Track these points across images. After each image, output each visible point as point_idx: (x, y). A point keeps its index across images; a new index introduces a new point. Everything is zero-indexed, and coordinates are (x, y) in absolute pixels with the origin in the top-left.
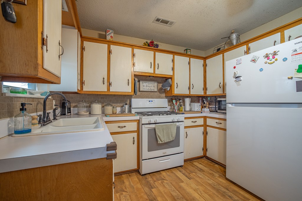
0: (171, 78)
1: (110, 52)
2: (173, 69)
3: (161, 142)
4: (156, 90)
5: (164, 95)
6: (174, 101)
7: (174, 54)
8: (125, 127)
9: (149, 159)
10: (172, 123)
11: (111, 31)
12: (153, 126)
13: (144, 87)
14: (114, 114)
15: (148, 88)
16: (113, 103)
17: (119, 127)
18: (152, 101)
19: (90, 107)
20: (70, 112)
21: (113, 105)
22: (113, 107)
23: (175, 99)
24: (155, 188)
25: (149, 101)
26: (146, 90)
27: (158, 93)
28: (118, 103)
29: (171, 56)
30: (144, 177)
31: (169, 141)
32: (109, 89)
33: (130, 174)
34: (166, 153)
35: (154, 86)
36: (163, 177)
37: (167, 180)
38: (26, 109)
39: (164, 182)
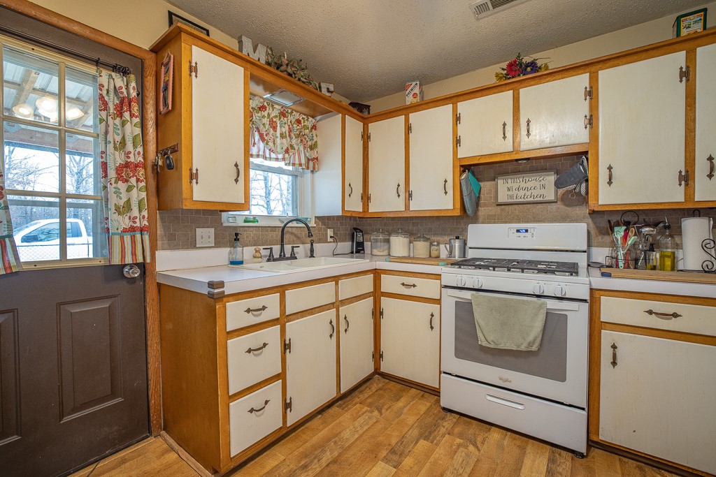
0: (586, 153)
1: (408, 129)
2: (592, 121)
3: (485, 344)
4: (551, 197)
5: (584, 211)
6: (619, 232)
7: (593, 69)
8: (414, 286)
9: (456, 376)
10: (535, 299)
11: (414, 83)
12: (467, 295)
13: (510, 193)
14: (434, 258)
15: (521, 193)
16: (434, 235)
17: (403, 284)
18: (527, 231)
19: (388, 241)
20: (363, 250)
21: (433, 238)
22: (431, 244)
23: (627, 224)
24: (432, 442)
25: (518, 231)
26: (515, 200)
27: (560, 205)
28: (445, 235)
29: (583, 80)
31: (514, 348)
32: (407, 206)
33: (427, 395)
34: (506, 381)
35: (543, 186)
36: (479, 439)
37: (479, 450)
38: (238, 240)
39: (466, 447)
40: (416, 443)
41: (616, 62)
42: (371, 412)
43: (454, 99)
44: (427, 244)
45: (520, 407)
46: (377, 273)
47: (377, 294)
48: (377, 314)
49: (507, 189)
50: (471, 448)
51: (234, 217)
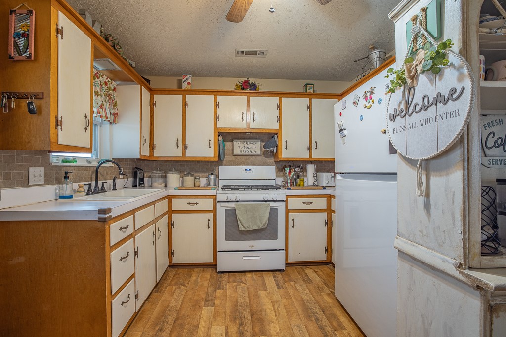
0: (277, 134)
1: (185, 104)
2: (280, 119)
3: (243, 229)
4: (259, 153)
5: (272, 160)
6: (287, 170)
7: (281, 96)
8: (197, 204)
9: (227, 251)
10: (264, 203)
11: (188, 76)
12: (232, 205)
13: (240, 149)
14: (196, 186)
15: (245, 150)
16: (196, 172)
17: (189, 204)
18: (250, 170)
19: (165, 177)
20: (143, 183)
21: (196, 174)
22: (195, 178)
23: (290, 166)
24: (223, 289)
25: (246, 170)
26: (243, 153)
27: (263, 157)
28: (203, 172)
29: (276, 100)
30: (219, 275)
31: (257, 228)
32: (184, 154)
33: (205, 269)
34: (253, 246)
35: (256, 147)
36: (243, 280)
37: (246, 284)
38: (68, 177)
39: (240, 285)
40: (216, 292)
41: (288, 95)
42: (180, 288)
43: (216, 93)
44: (193, 178)
45: (259, 258)
46: (170, 198)
47: (170, 212)
48: (171, 225)
49: (239, 147)
50: (242, 284)
51: (58, 157)
